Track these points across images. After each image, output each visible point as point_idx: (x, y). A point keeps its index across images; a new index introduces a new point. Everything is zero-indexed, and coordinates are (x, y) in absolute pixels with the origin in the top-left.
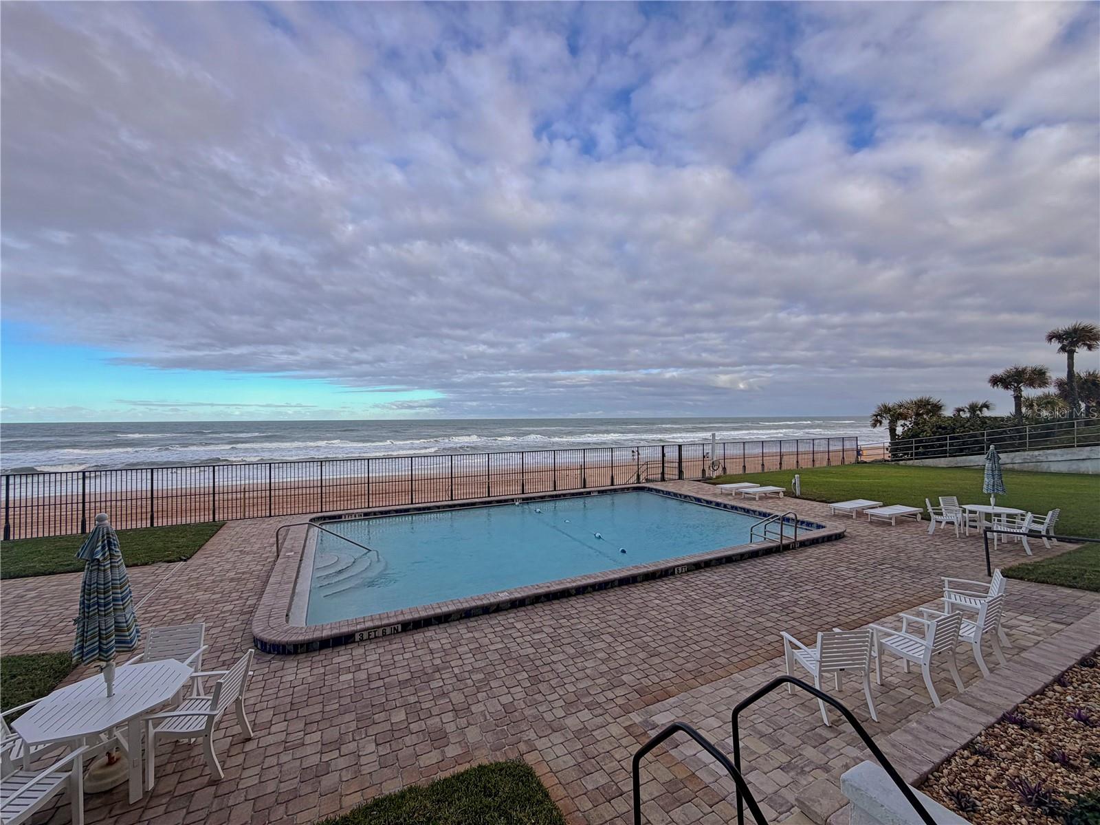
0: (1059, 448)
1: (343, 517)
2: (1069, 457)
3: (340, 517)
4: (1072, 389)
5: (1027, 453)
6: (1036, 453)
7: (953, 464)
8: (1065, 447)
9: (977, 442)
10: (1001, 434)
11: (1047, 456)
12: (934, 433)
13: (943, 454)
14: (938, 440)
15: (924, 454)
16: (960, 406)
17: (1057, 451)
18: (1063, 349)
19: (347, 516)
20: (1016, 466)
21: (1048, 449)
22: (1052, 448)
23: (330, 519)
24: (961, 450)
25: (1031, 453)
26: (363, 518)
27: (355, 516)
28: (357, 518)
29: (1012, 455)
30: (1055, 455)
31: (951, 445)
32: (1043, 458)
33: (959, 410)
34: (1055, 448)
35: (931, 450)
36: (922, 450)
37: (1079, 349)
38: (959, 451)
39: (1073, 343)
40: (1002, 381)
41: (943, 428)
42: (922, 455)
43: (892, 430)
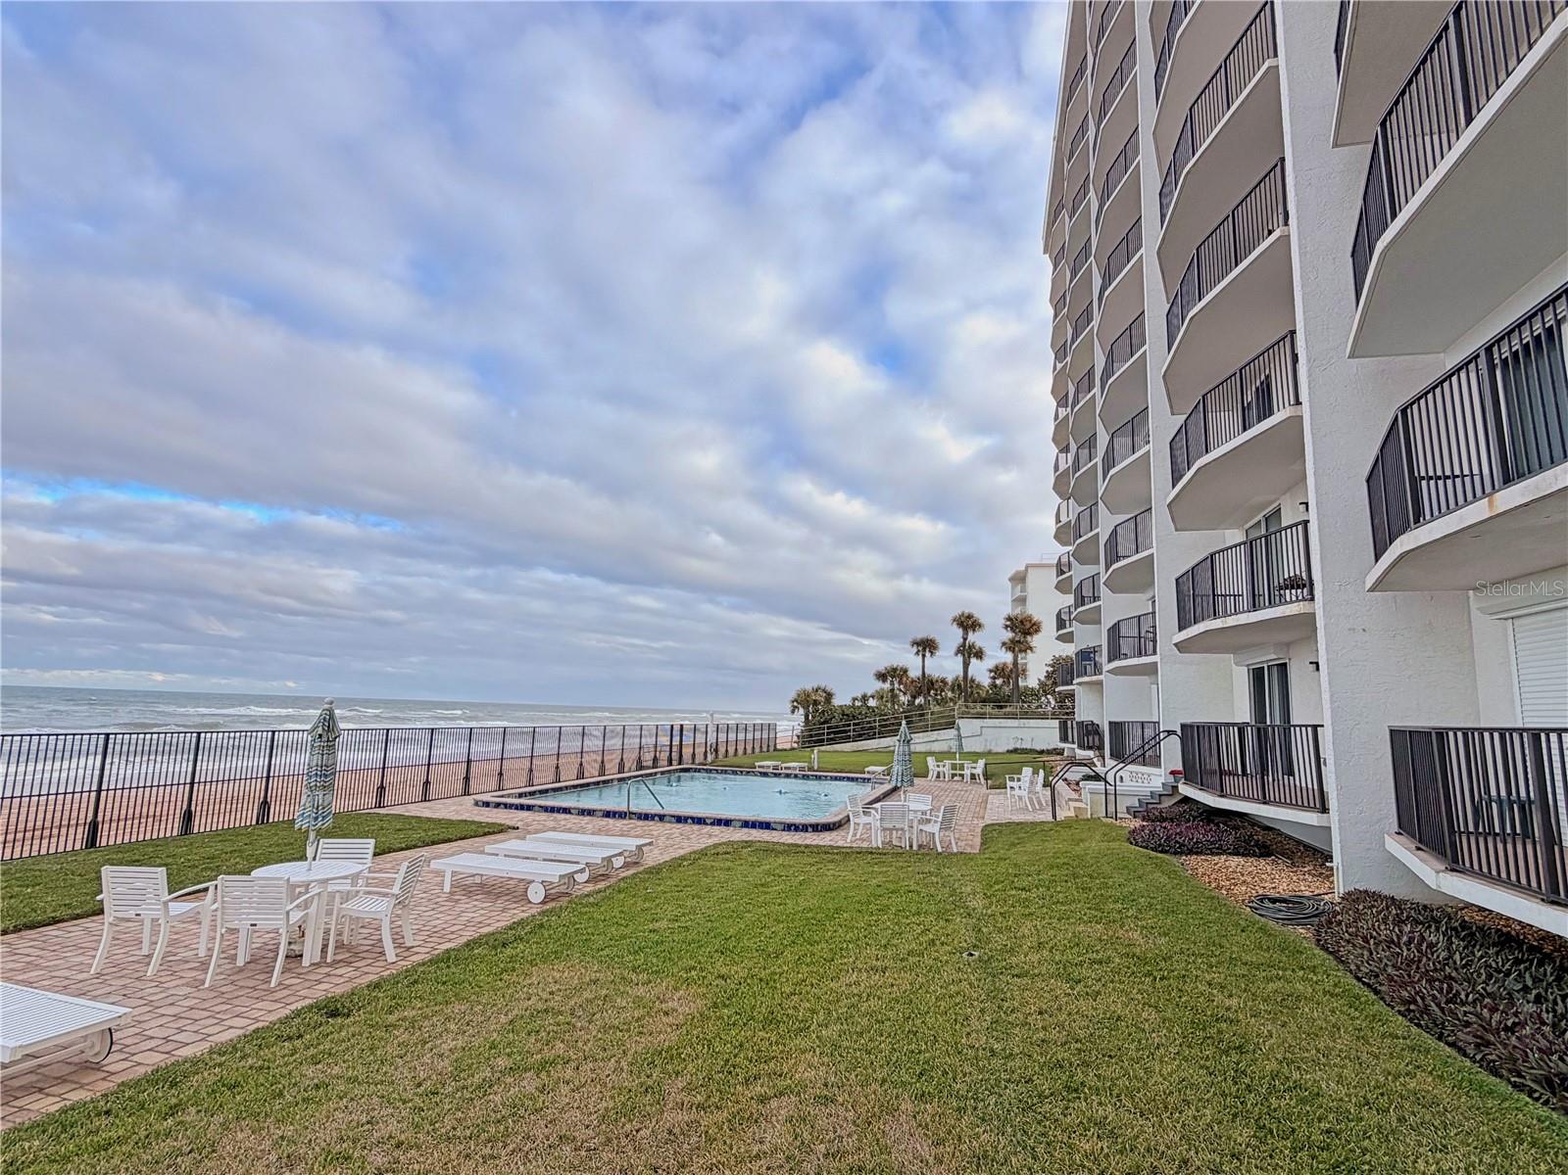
2: (926, 740)
4: (925, 684)
12: (841, 720)
13: (847, 739)
14: (844, 726)
15: (833, 739)
16: (855, 696)
18: (917, 653)
24: (860, 735)
30: (919, 738)
31: (854, 730)
33: (854, 699)
35: (839, 735)
36: (832, 736)
37: (928, 654)
38: (859, 737)
39: (924, 650)
40: (882, 677)
41: (847, 715)
42: (832, 741)
43: (807, 717)
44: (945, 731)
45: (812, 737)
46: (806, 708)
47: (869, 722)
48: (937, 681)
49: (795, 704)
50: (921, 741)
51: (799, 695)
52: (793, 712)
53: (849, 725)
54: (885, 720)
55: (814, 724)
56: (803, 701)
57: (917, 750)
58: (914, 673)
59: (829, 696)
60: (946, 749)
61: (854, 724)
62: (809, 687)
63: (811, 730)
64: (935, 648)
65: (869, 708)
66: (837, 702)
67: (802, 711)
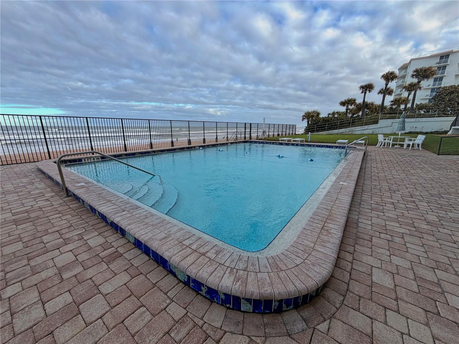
0: (359, 126)
1: (83, 160)
2: (362, 129)
3: (80, 160)
4: (364, 106)
5: (350, 128)
6: (353, 128)
7: (327, 133)
8: (360, 126)
9: (336, 125)
10: (343, 122)
11: (356, 129)
12: (323, 122)
13: (324, 130)
14: (323, 125)
15: (318, 130)
16: (329, 112)
17: (359, 127)
18: (362, 92)
19: (86, 160)
20: (346, 133)
21: (356, 126)
22: (357, 126)
23: (71, 162)
24: (330, 128)
25: (351, 128)
26: (100, 160)
27: (94, 159)
28: (96, 160)
29: (346, 129)
30: (358, 128)
31: (328, 126)
32: (355, 130)
33: (329, 114)
34: (358, 126)
35: (321, 128)
36: (318, 129)
37: (367, 92)
38: (330, 129)
39: (366, 90)
40: (343, 104)
41: (325, 120)
42: (318, 131)
43: (308, 122)
44: (371, 125)
45: (309, 129)
46: (308, 119)
47: (335, 123)
48: (369, 104)
49: (304, 117)
50: (359, 129)
51: (306, 114)
52: (303, 120)
53: (326, 124)
54: (342, 122)
55: (311, 125)
56: (308, 116)
57: (356, 133)
58: (359, 101)
59: (318, 114)
60: (371, 133)
61: (328, 124)
62: (310, 111)
63: (310, 127)
64: (372, 88)
65: (335, 117)
66: (321, 116)
67: (306, 120)
